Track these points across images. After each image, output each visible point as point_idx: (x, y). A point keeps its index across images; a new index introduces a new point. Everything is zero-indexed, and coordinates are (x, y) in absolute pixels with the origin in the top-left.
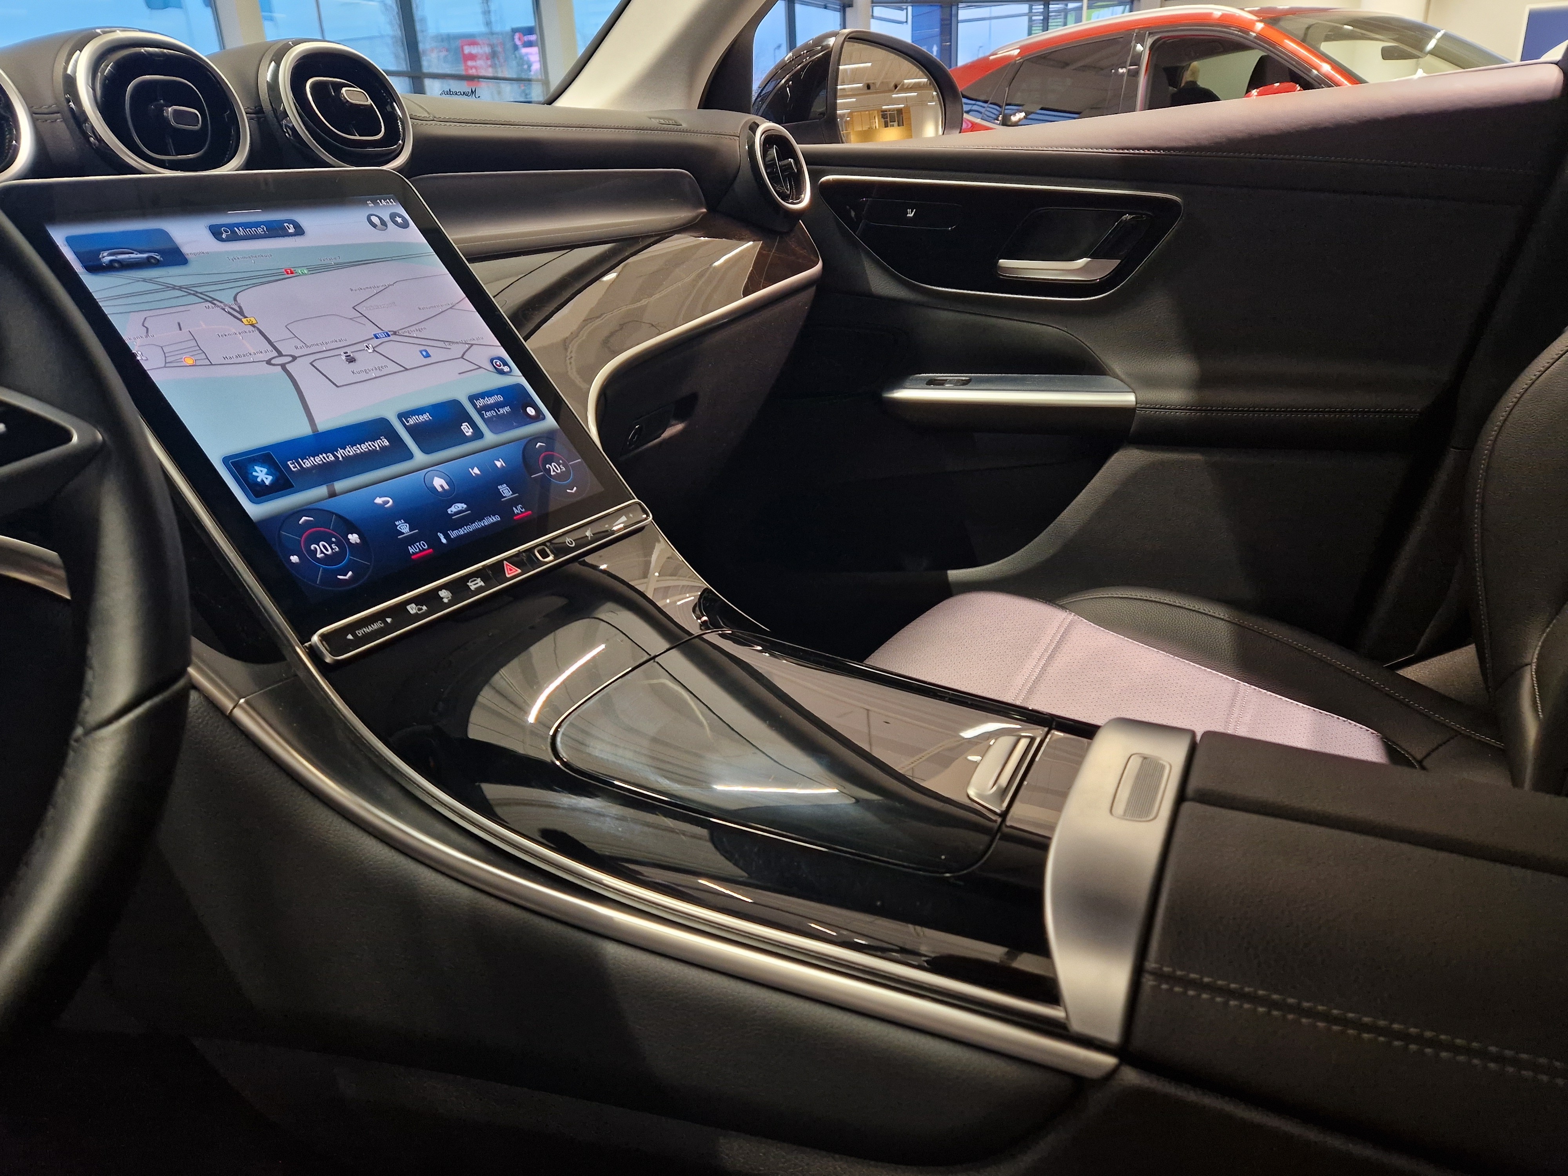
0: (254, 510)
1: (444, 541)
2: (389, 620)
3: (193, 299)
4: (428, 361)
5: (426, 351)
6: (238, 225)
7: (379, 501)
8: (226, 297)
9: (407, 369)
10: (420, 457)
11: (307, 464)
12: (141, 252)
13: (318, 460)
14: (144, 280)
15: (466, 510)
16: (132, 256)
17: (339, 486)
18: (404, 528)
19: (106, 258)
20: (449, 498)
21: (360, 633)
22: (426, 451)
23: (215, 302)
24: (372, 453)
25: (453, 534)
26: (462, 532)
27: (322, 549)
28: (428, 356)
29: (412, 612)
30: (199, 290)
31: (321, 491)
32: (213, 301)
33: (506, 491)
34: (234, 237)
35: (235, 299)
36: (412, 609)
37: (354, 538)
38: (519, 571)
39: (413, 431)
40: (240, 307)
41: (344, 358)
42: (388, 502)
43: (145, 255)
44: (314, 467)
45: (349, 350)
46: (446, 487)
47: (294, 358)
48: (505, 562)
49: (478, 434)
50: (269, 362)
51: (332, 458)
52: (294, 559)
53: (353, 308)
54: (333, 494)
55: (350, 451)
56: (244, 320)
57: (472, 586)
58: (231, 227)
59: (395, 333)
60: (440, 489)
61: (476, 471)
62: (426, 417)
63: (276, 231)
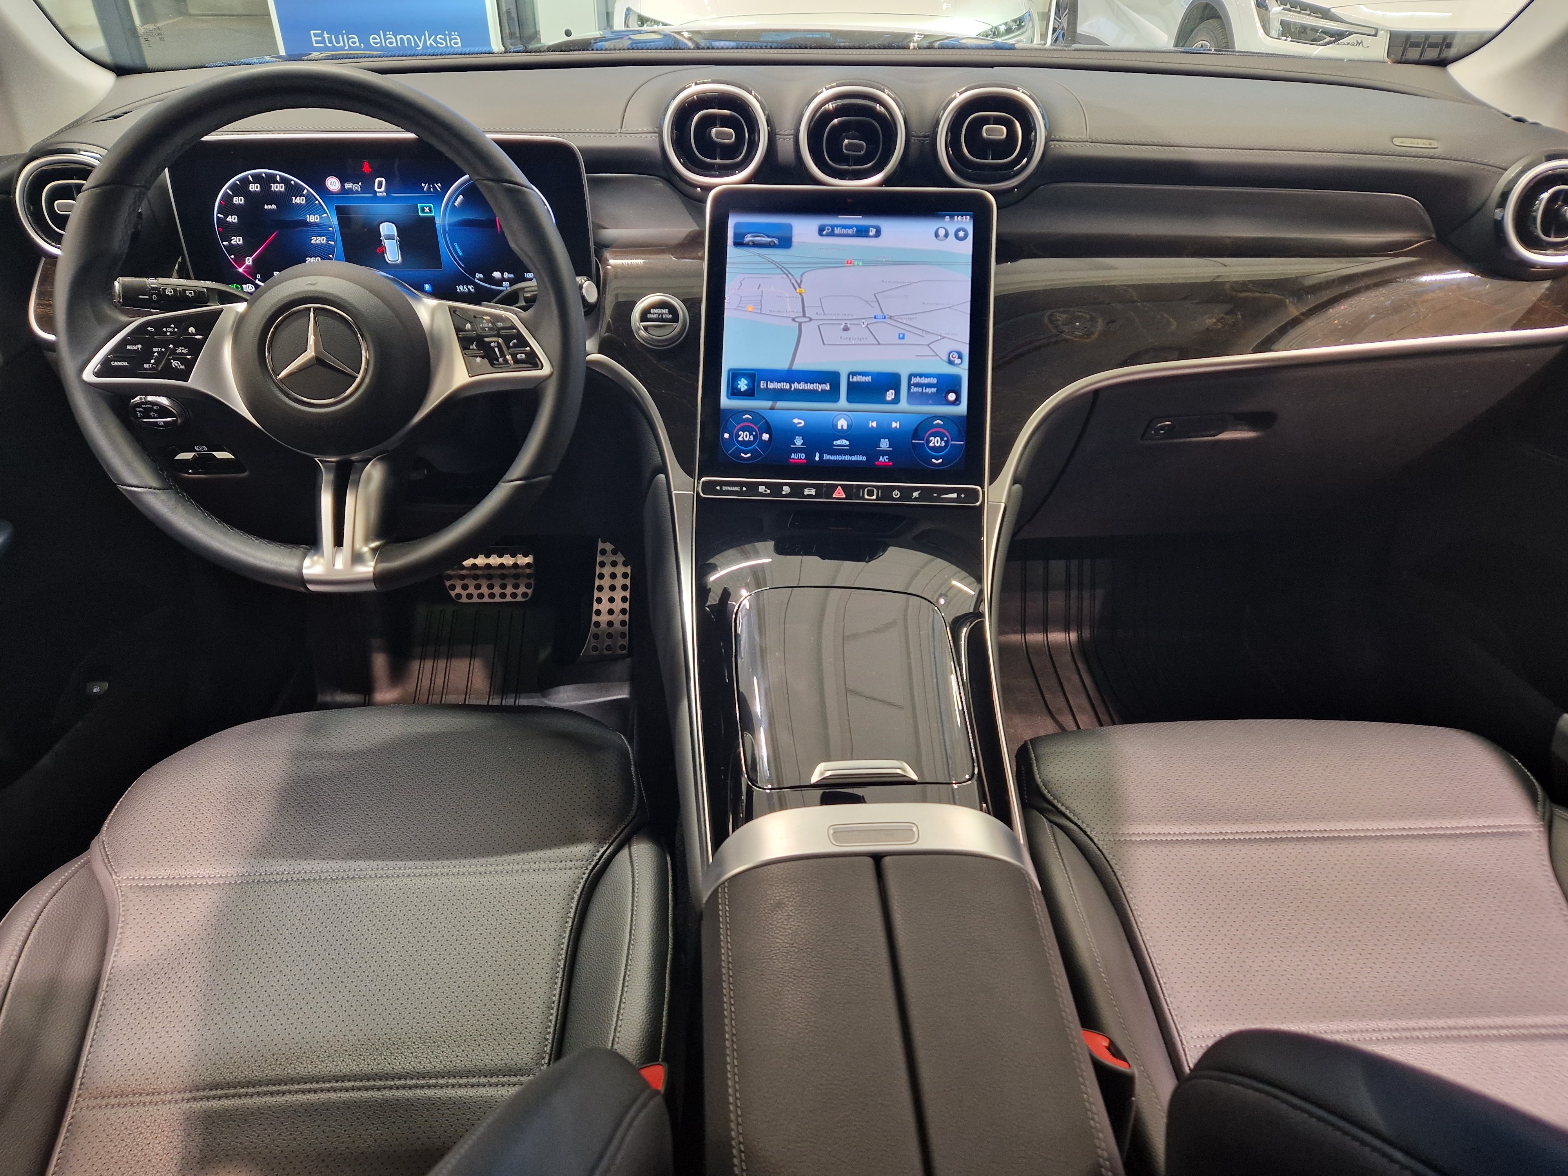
0: (725, 402)
1: (817, 459)
2: (744, 489)
3: (780, 271)
4: (902, 341)
5: (904, 335)
6: (837, 226)
7: (796, 421)
8: (797, 273)
9: (879, 344)
10: (843, 402)
11: (771, 386)
12: (769, 237)
13: (778, 386)
14: (759, 255)
15: (847, 446)
16: (763, 239)
17: (780, 404)
18: (799, 442)
19: (748, 238)
20: (842, 435)
21: (724, 488)
22: (849, 400)
23: (790, 275)
24: (815, 391)
25: (826, 457)
26: (833, 458)
27: (744, 436)
28: (903, 338)
29: (760, 490)
30: (785, 266)
31: (768, 404)
32: (788, 274)
33: (884, 444)
34: (832, 234)
35: (802, 276)
36: (762, 489)
37: (766, 437)
38: (844, 496)
39: (850, 385)
40: (801, 281)
41: (842, 327)
42: (800, 423)
43: (770, 239)
44: (774, 389)
45: (848, 322)
46: (845, 427)
47: (811, 320)
48: (839, 487)
49: (896, 400)
50: (793, 320)
51: (788, 387)
52: (726, 436)
53: (875, 295)
54: (772, 408)
55: (802, 386)
56: (798, 290)
57: (807, 492)
58: (833, 227)
59: (891, 318)
60: (839, 427)
61: (874, 424)
62: (868, 379)
63: (862, 232)
